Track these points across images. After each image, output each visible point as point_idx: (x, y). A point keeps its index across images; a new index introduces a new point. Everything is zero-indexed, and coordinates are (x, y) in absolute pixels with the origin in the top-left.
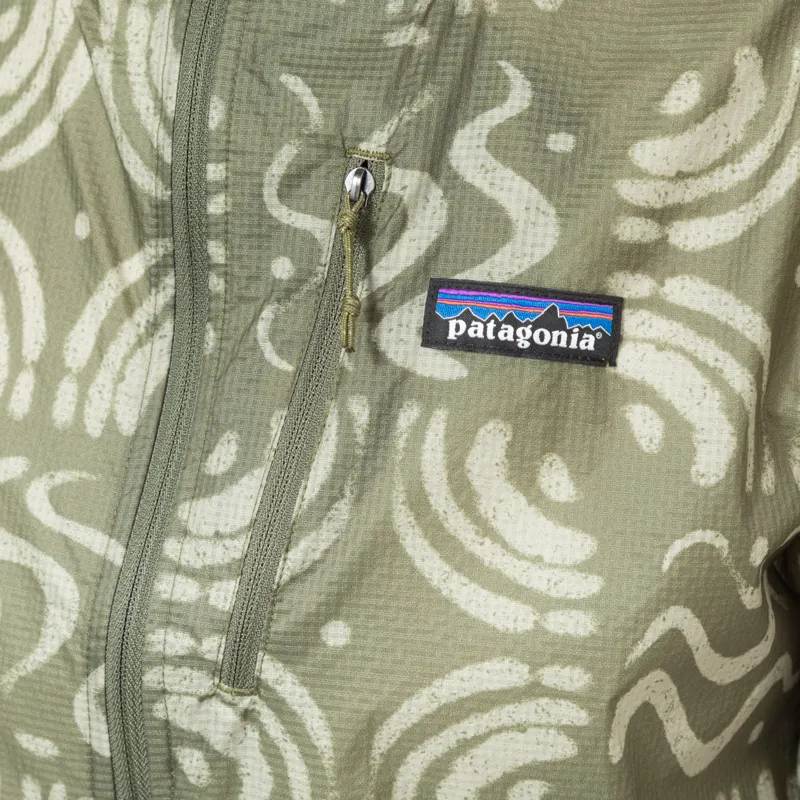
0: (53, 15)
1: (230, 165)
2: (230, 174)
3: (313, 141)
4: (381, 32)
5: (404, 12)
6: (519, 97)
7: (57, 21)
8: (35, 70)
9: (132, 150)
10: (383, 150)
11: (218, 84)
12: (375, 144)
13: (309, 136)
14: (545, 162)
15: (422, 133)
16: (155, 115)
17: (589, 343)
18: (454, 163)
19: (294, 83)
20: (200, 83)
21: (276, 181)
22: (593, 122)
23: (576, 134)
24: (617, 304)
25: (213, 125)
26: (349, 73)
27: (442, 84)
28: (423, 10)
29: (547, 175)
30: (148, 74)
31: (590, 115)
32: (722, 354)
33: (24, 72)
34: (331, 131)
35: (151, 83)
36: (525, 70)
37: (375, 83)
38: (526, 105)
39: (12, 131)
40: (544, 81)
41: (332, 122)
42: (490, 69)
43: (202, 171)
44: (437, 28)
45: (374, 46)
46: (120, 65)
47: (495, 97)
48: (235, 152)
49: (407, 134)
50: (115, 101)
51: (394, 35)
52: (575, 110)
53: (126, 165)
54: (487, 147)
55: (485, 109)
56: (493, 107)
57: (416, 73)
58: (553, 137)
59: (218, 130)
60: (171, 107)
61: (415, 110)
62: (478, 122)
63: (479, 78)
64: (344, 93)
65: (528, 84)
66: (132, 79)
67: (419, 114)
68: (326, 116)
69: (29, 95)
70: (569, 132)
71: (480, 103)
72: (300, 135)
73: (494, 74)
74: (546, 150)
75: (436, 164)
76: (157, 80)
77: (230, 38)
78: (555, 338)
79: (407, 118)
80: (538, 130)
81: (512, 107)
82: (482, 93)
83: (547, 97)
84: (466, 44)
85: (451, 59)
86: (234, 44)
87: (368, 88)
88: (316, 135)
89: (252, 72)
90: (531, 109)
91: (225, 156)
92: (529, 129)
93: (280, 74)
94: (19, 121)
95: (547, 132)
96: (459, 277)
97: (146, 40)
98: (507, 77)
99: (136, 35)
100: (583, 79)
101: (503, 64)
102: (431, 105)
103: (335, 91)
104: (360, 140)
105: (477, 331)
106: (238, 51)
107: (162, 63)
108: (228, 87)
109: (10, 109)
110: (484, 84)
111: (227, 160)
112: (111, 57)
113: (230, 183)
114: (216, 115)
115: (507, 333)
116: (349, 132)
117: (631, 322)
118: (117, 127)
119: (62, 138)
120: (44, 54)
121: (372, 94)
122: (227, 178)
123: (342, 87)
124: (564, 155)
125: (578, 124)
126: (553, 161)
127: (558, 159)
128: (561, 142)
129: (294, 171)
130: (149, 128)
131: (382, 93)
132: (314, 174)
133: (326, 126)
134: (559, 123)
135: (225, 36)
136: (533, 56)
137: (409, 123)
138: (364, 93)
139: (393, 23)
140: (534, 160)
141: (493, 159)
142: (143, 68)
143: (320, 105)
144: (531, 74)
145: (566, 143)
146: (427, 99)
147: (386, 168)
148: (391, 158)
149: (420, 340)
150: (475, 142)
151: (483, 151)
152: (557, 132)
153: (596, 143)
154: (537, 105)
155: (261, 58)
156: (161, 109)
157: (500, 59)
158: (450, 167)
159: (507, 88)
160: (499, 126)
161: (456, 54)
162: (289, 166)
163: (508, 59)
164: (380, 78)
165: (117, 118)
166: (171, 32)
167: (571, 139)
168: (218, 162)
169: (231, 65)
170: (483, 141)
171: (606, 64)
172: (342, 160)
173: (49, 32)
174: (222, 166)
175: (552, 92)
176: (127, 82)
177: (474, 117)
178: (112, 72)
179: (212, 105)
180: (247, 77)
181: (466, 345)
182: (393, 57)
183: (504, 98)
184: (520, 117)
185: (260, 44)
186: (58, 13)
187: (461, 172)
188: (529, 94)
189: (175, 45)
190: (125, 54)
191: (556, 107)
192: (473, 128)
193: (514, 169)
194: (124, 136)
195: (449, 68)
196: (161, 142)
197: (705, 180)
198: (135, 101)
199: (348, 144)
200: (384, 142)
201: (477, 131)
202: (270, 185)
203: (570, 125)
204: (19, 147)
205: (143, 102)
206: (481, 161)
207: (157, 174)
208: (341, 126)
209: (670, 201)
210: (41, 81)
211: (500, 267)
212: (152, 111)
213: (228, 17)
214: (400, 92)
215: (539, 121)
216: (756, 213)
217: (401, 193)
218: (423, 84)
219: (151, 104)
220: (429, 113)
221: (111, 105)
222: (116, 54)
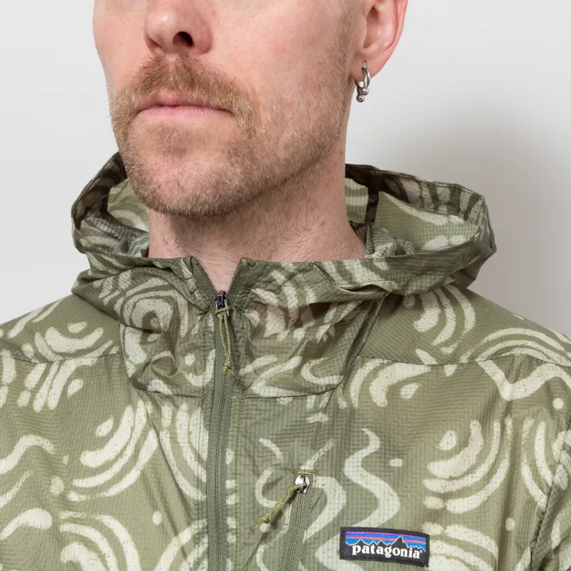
0: (134, 420)
1: (238, 480)
2: (238, 484)
3: (278, 467)
4: (305, 417)
5: (314, 408)
6: (374, 444)
7: (137, 423)
8: (125, 447)
9: (183, 479)
10: (312, 468)
11: (230, 443)
12: (308, 466)
13: (276, 465)
14: (390, 472)
15: (330, 459)
16: (196, 460)
17: (417, 555)
18: (346, 474)
19: (266, 442)
20: (221, 444)
21: (261, 487)
22: (410, 453)
23: (403, 458)
24: (427, 537)
25: (228, 462)
26: (292, 436)
27: (337, 438)
28: (324, 406)
29: (392, 478)
30: (190, 442)
31: (408, 450)
32: (477, 559)
33: (118, 449)
34: (287, 462)
35: (191, 447)
36: (376, 432)
37: (305, 439)
38: (378, 447)
39: (114, 477)
40: (385, 436)
41: (287, 457)
42: (358, 432)
43: (224, 484)
44: (331, 415)
45: (302, 423)
46: (174, 438)
47: (363, 445)
48: (240, 474)
49: (323, 461)
50: (173, 456)
51: (312, 418)
52: (401, 449)
53: (180, 486)
54: (362, 466)
55: (358, 449)
56: (362, 449)
57: (324, 434)
58: (392, 461)
59: (231, 464)
60: (205, 456)
61: (326, 450)
62: (355, 455)
63: (354, 436)
64: (292, 444)
65: (378, 438)
66: (181, 445)
67: (328, 452)
68: (284, 455)
69: (122, 459)
70: (399, 458)
71: (356, 447)
72: (272, 465)
73: (360, 434)
74: (390, 467)
75: (338, 474)
76: (195, 444)
77: (234, 423)
78: (402, 553)
79: (322, 453)
80: (385, 458)
81: (372, 449)
82: (356, 442)
83: (387, 444)
84: (346, 421)
85: (340, 427)
86: (236, 425)
87: (303, 441)
88: (280, 464)
89: (245, 437)
90: (380, 449)
91: (235, 475)
92: (380, 457)
93: (259, 438)
94: (117, 471)
95: (389, 459)
96: (354, 526)
97: (187, 427)
98: (367, 436)
99: (181, 425)
100: (402, 435)
101: (364, 430)
102: (333, 448)
103: (287, 444)
104: (300, 465)
105: (366, 550)
106: (238, 428)
107: (198, 436)
108: (235, 444)
109: (111, 467)
110: (356, 438)
111: (236, 478)
112: (169, 435)
113: (238, 489)
114: (230, 457)
115: (380, 551)
116: (295, 462)
117: (434, 546)
118: (175, 469)
119: (143, 476)
120: (130, 439)
121: (305, 443)
122: (236, 487)
123: (290, 442)
124: (398, 468)
125: (403, 454)
126: (394, 471)
127: (396, 470)
128: (396, 463)
129: (270, 481)
130: (192, 467)
131: (309, 443)
132: (279, 483)
133: (284, 459)
134: (394, 455)
135: (231, 421)
136: (378, 426)
137: (323, 456)
138: (301, 443)
139: (310, 413)
140: (385, 472)
141: (365, 472)
142: (186, 440)
143: (281, 451)
144: (379, 434)
145: (399, 462)
146: (330, 445)
147: (314, 476)
148: (316, 472)
149: (339, 557)
150: (356, 464)
151: (360, 468)
152: (393, 459)
153: (412, 462)
154: (383, 447)
155: (249, 431)
156: (199, 458)
157: (363, 427)
158: (344, 475)
159: (368, 440)
160: (367, 457)
161: (342, 425)
162: (268, 479)
163: (367, 427)
164: (308, 437)
165: (175, 464)
166: (202, 422)
167: (401, 461)
168: (231, 479)
169: (235, 434)
170: (360, 464)
171: (411, 429)
172: (293, 475)
173: (132, 429)
174: (234, 481)
175: (389, 442)
176: (179, 446)
177: (353, 453)
178: (171, 442)
179: (227, 453)
180: (243, 439)
181: (361, 557)
182: (313, 427)
183: (367, 445)
184: (376, 452)
185: (248, 424)
186: (137, 419)
187: (351, 478)
188: (379, 442)
189: (205, 427)
190: (176, 434)
191: (392, 448)
192: (353, 458)
193: (376, 476)
194: (179, 473)
195: (339, 431)
196: (199, 473)
197: (461, 481)
198: (184, 455)
199: (295, 467)
200: (312, 465)
201: (356, 460)
202: (259, 488)
203: (400, 455)
204: (118, 484)
205: (188, 456)
206: (360, 473)
207: (198, 488)
208: (291, 459)
209: (447, 490)
210: (129, 452)
211: (374, 520)
212: (193, 459)
213: (232, 413)
214: (318, 442)
215: (385, 454)
216: (487, 495)
217: (323, 487)
218: (328, 438)
219: (193, 456)
220: (333, 452)
221: (171, 458)
222: (171, 434)
